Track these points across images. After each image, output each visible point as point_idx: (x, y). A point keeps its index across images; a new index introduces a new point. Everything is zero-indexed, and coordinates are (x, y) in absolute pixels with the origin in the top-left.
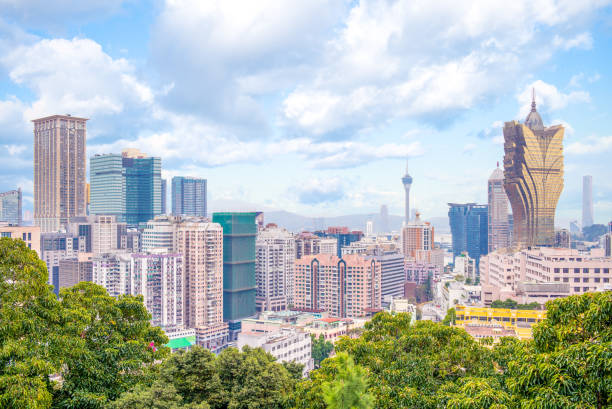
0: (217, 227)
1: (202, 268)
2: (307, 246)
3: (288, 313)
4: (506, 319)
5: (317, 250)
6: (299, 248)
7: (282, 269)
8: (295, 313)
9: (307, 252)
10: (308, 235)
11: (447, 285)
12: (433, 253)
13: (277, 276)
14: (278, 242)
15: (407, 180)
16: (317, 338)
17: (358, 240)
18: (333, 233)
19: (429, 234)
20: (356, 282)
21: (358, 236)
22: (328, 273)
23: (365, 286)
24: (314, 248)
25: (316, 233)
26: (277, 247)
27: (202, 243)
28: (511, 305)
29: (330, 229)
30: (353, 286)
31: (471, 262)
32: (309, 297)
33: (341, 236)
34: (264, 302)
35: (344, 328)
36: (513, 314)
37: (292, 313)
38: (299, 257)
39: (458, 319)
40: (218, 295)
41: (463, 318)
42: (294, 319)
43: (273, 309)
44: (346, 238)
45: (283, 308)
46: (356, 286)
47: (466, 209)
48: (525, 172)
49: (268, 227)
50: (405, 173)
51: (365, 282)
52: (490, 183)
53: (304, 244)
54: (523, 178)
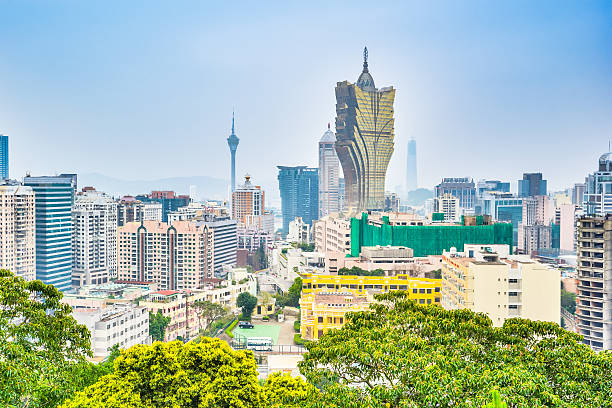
0: (28, 191)
1: (11, 237)
2: (130, 212)
3: (112, 286)
4: (353, 287)
5: (140, 215)
6: (120, 214)
7: (103, 237)
8: (120, 285)
9: (130, 219)
10: (130, 200)
11: (284, 252)
12: (263, 218)
13: (97, 246)
14: (98, 207)
15: (233, 141)
16: (155, 313)
17: (186, 205)
18: (157, 197)
19: (259, 198)
20: (188, 250)
21: (185, 201)
22: (157, 241)
23: (197, 255)
24: (138, 214)
25: (138, 197)
26: (97, 213)
27: (10, 210)
28: (357, 272)
29: (154, 193)
30: (184, 255)
31: (305, 228)
32: (134, 268)
33: (167, 200)
34: (83, 275)
35: (184, 301)
36: (361, 280)
37: (117, 286)
38: (121, 224)
39: (305, 287)
40: (30, 269)
41: (310, 286)
42: (119, 293)
43: (94, 282)
44: (172, 203)
45: (105, 280)
46: (188, 255)
47: (296, 172)
48: (356, 135)
49: (84, 190)
50: (231, 134)
51: (197, 250)
52: (321, 146)
53: (127, 210)
54: (354, 140)
